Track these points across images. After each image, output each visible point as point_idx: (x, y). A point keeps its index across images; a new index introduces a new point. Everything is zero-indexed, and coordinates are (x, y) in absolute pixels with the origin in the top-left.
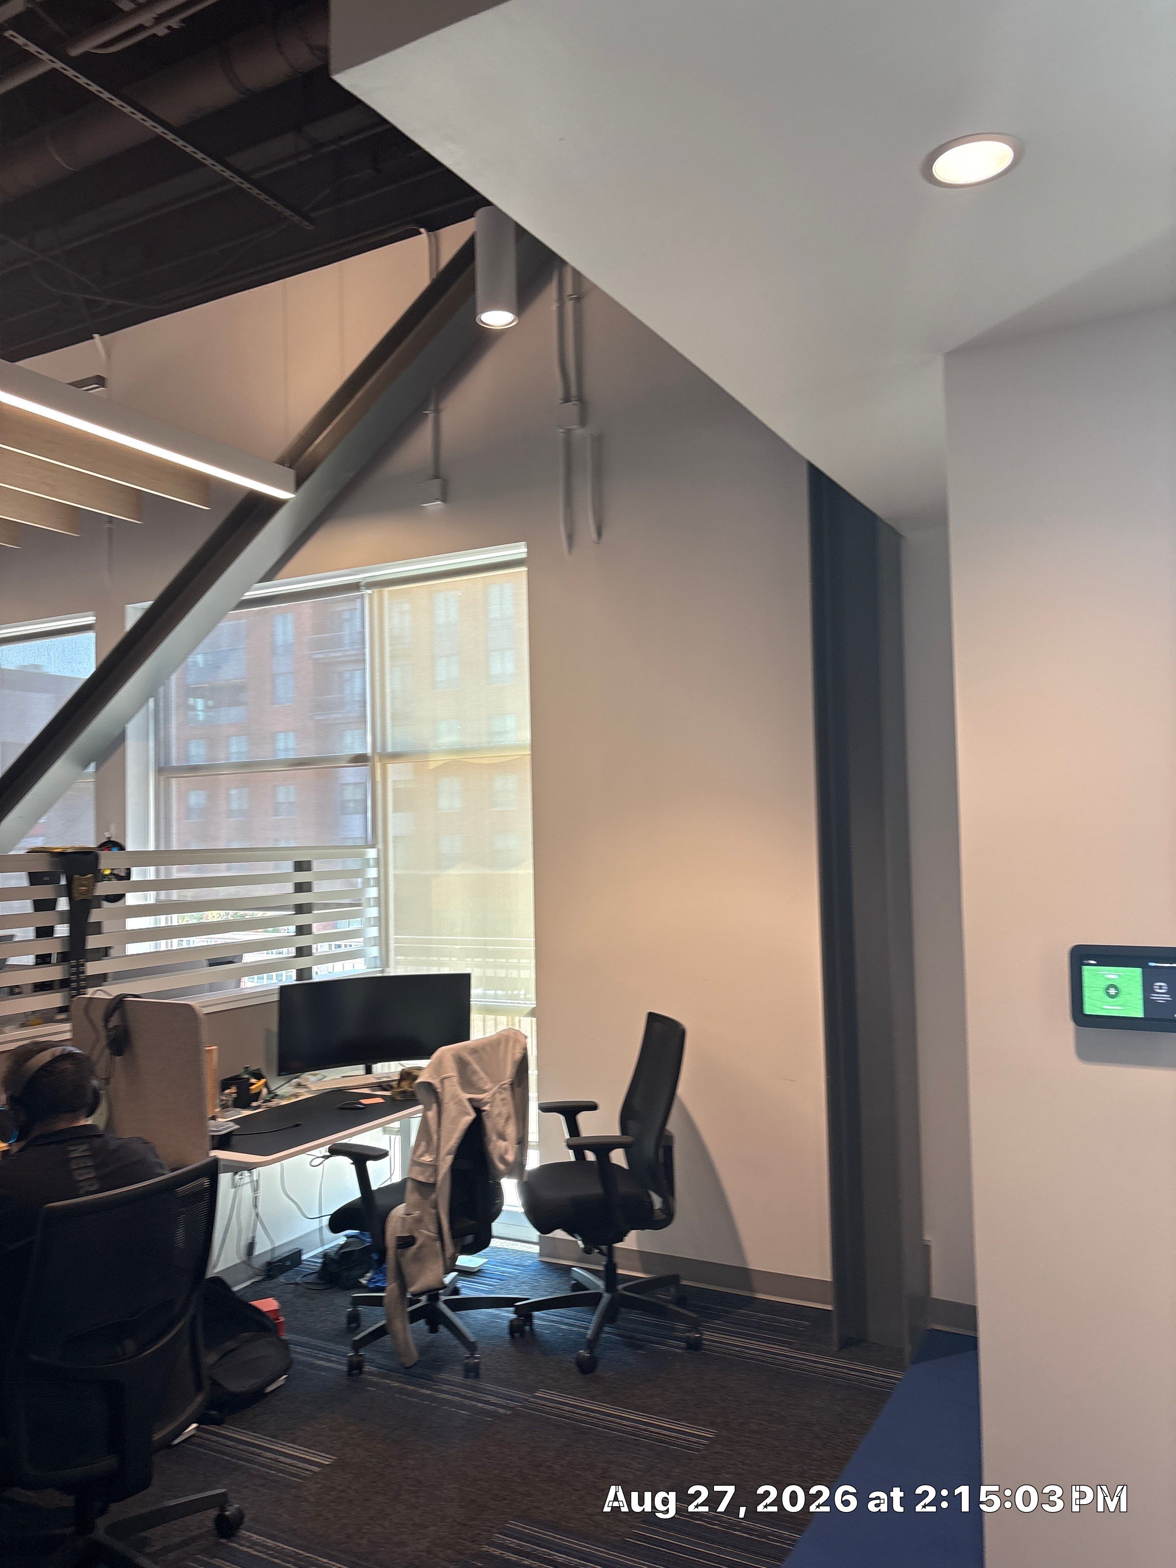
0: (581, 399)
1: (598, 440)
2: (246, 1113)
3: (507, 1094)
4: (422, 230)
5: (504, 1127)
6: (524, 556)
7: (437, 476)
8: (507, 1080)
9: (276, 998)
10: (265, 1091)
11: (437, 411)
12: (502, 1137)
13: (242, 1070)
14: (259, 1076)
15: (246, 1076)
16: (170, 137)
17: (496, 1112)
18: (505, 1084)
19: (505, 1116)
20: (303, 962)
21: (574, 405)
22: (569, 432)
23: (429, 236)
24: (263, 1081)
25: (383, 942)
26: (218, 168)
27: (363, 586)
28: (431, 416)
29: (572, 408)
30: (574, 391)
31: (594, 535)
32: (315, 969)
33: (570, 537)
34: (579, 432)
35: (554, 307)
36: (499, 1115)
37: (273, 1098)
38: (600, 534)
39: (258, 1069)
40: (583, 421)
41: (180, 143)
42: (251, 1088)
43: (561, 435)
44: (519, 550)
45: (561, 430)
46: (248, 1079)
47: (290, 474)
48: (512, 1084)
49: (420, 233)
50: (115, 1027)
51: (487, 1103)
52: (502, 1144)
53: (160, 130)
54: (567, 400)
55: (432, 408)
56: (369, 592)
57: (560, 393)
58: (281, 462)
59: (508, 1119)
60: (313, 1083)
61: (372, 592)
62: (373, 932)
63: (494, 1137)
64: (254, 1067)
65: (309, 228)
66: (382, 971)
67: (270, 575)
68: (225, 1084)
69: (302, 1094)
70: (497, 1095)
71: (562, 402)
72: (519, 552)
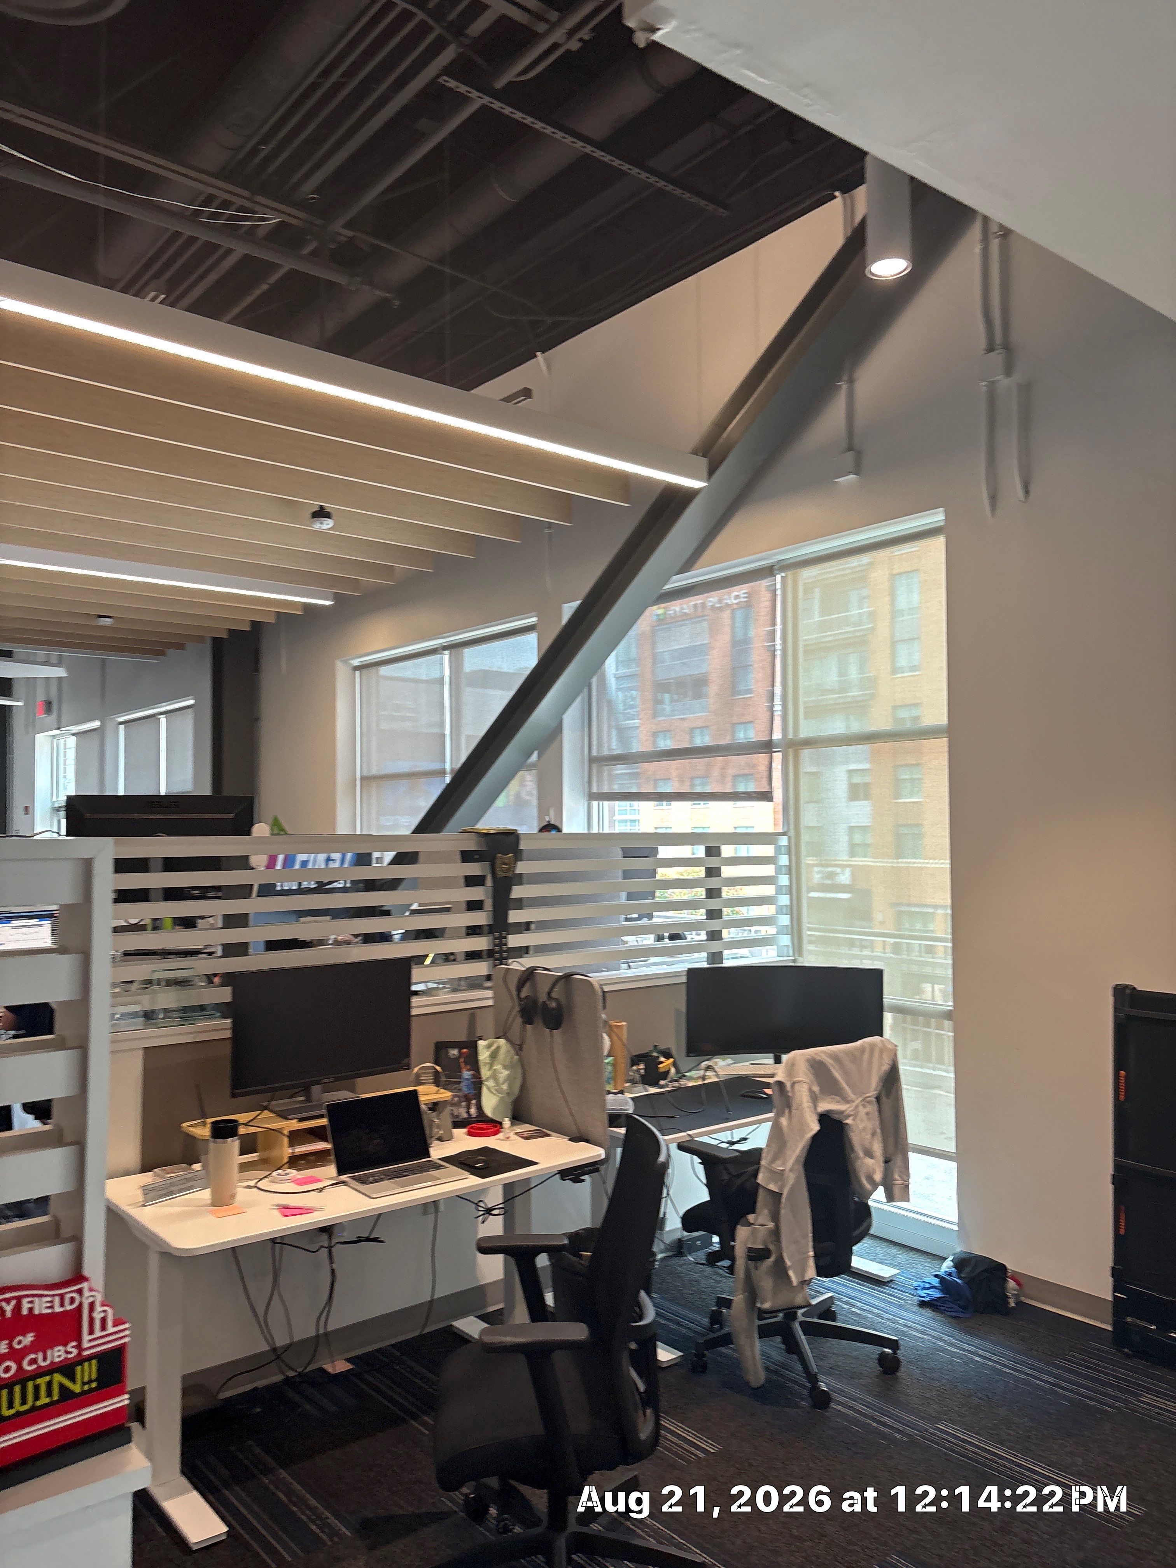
0: (1007, 347)
1: (1026, 389)
2: (653, 1090)
3: (873, 1108)
4: (837, 193)
5: (870, 1143)
6: (942, 523)
7: (850, 449)
8: (872, 1093)
9: (684, 980)
10: (673, 1070)
11: (851, 381)
12: (869, 1154)
13: (652, 1048)
14: (668, 1055)
15: (655, 1054)
16: (598, 154)
17: (861, 1126)
18: (869, 1097)
19: (870, 1132)
20: (715, 946)
21: (998, 354)
22: (992, 384)
23: (844, 199)
24: (671, 1060)
25: (795, 931)
26: (644, 175)
27: (777, 570)
28: (844, 385)
29: (997, 357)
30: (998, 339)
31: (1020, 493)
32: (726, 953)
33: (993, 499)
34: (1004, 382)
35: (978, 249)
36: (864, 1129)
37: (680, 1078)
38: (1027, 492)
39: (669, 1048)
40: (1008, 370)
41: (607, 158)
42: (660, 1066)
43: (985, 388)
44: (937, 517)
45: (984, 384)
46: (658, 1057)
47: (703, 462)
48: (878, 1099)
49: (835, 197)
50: (527, 997)
51: (848, 1116)
52: (869, 1161)
53: (589, 149)
54: (990, 349)
55: (845, 378)
56: (783, 575)
57: (982, 343)
58: (695, 452)
59: (874, 1134)
60: (720, 1067)
61: (786, 575)
62: (785, 920)
63: (861, 1154)
64: (662, 1047)
65: (724, 215)
66: (794, 961)
67: (687, 566)
68: (635, 1060)
69: (710, 1078)
70: (861, 1108)
71: (984, 352)
72: (937, 519)
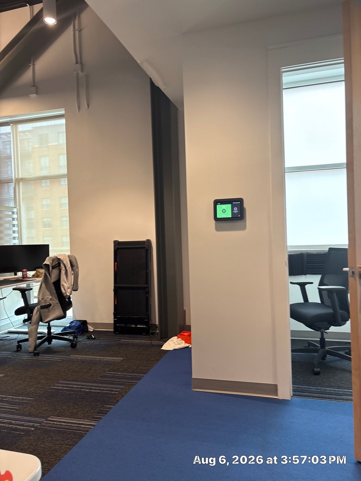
0: (81, 63)
1: (87, 77)
4: (28, 5)
6: (64, 114)
7: (34, 86)
21: (79, 65)
22: (78, 73)
23: (30, 7)
27: (10, 123)
28: (32, 66)
30: (79, 60)
31: (87, 107)
33: (79, 107)
34: (81, 74)
35: (72, 33)
40: (82, 70)
45: (75, 73)
54: (77, 63)
55: (32, 63)
56: (12, 125)
57: (74, 61)
71: (75, 63)
72: (62, 112)
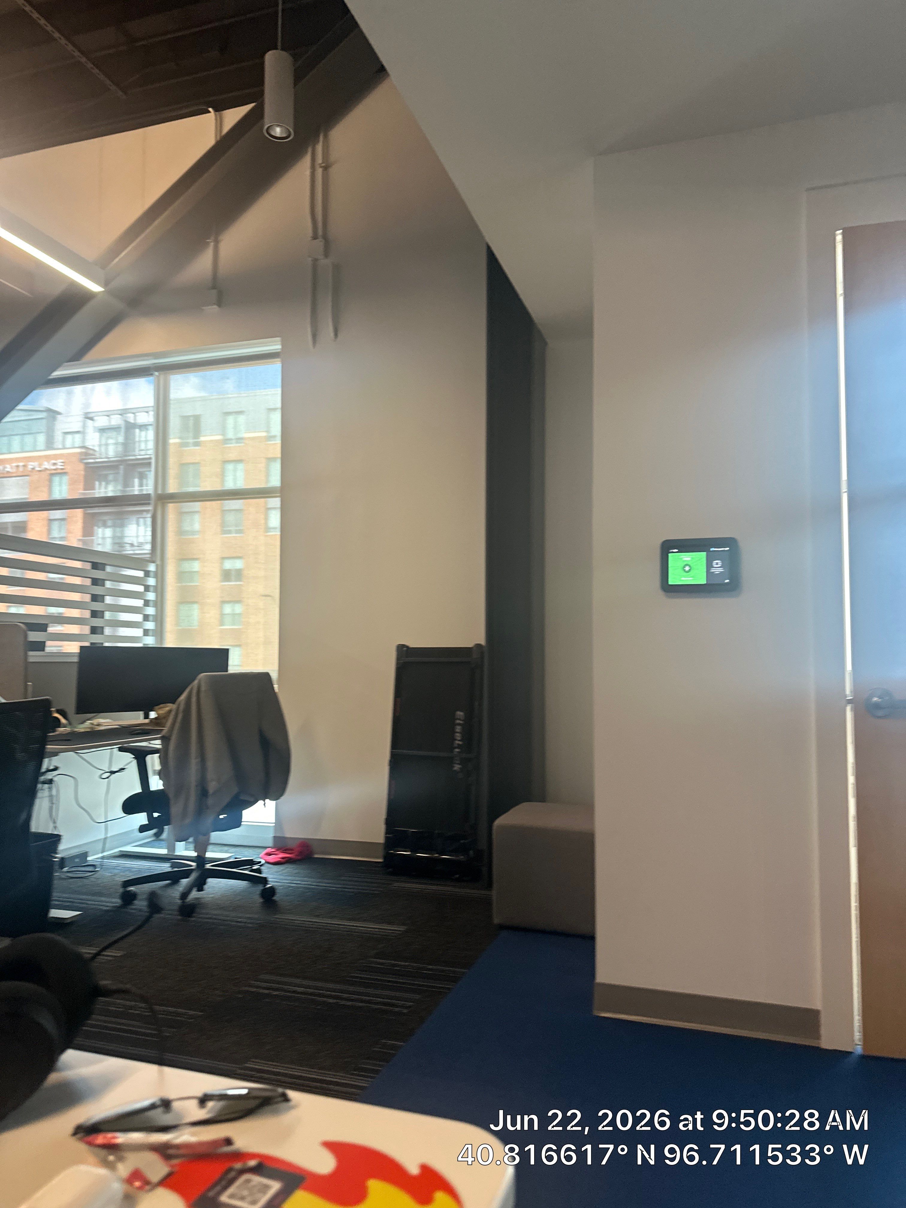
0: (325, 237)
1: (337, 268)
4: (211, 110)
6: (279, 350)
7: (214, 287)
11: (217, 241)
20: (98, 638)
21: (320, 242)
22: (315, 260)
23: (216, 115)
27: (154, 370)
28: (212, 243)
29: (319, 244)
30: (320, 232)
31: (332, 334)
33: (314, 336)
34: (324, 262)
35: (308, 173)
38: (336, 335)
40: (326, 255)
43: (310, 262)
45: (310, 259)
49: (209, 112)
54: (315, 237)
55: (212, 238)
56: (157, 374)
57: (310, 232)
58: (96, 264)
61: (160, 374)
71: (311, 239)
72: (275, 346)
